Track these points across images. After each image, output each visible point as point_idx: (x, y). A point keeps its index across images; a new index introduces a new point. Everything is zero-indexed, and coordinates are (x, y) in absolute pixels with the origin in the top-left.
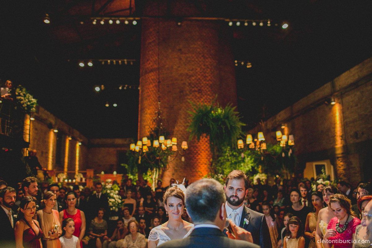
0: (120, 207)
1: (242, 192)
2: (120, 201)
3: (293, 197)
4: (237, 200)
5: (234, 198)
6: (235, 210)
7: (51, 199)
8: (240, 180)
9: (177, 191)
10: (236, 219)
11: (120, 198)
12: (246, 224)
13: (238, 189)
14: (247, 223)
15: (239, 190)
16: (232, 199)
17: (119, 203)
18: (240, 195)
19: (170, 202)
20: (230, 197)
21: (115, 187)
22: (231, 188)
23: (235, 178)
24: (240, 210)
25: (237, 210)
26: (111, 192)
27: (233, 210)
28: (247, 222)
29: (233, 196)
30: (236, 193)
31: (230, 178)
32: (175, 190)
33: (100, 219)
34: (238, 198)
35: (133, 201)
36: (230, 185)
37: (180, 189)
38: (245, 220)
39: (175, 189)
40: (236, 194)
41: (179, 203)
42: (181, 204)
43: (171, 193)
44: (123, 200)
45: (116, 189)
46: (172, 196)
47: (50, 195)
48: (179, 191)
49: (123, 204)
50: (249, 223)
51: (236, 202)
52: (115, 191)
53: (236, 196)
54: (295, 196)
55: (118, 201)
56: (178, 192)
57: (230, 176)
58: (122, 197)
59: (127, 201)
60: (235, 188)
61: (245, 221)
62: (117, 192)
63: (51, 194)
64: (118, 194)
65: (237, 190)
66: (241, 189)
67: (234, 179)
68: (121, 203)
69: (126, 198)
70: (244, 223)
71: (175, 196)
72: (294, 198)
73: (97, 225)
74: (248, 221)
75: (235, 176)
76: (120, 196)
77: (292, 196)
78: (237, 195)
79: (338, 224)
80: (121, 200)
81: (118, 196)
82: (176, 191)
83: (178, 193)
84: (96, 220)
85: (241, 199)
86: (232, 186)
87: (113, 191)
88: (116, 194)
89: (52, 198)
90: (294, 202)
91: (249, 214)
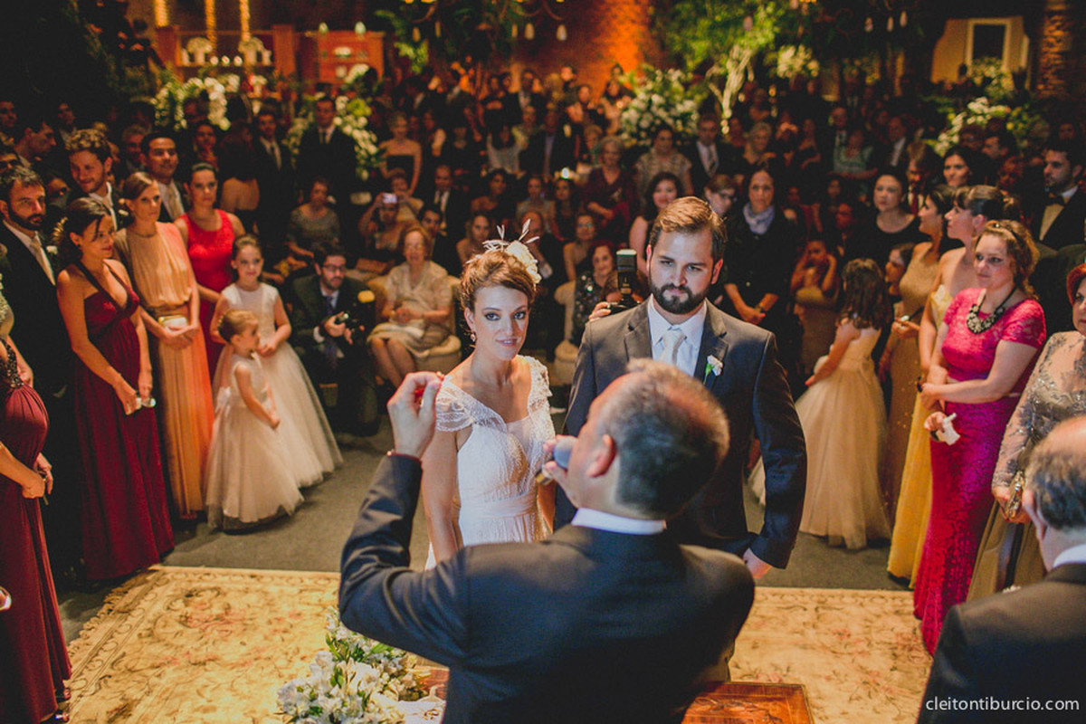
0: (375, 165)
1: (700, 274)
2: (373, 150)
3: (884, 193)
4: (683, 298)
5: (676, 293)
6: (677, 326)
7: (145, 200)
8: (697, 235)
9: (509, 267)
10: (679, 355)
11: (374, 138)
12: (712, 371)
13: (692, 266)
14: (717, 372)
15: (693, 268)
16: (668, 295)
17: (370, 156)
18: (696, 283)
19: (487, 306)
20: (664, 289)
21: (357, 106)
22: (668, 261)
23: (679, 228)
24: (692, 326)
25: (682, 326)
26: (345, 123)
27: (669, 326)
28: (716, 367)
29: (671, 287)
30: (683, 278)
31: (664, 226)
32: (502, 263)
33: (315, 209)
34: (689, 292)
35: (411, 148)
36: (662, 253)
37: (517, 261)
38: (711, 359)
39: (501, 260)
40: (681, 281)
41: (517, 307)
42: (523, 309)
43: (490, 273)
44: (383, 145)
45: (359, 112)
46: (494, 284)
47: (141, 186)
48: (516, 268)
49: (384, 156)
50: (722, 369)
51: (681, 304)
52: (356, 118)
53: (682, 288)
54: (890, 190)
55: (367, 151)
56: (513, 271)
57: (665, 221)
58: (378, 137)
59: (395, 148)
60: (682, 260)
61: (709, 362)
62: (363, 121)
63: (142, 182)
64: (367, 128)
65: (686, 267)
66: (700, 264)
67: (678, 231)
68: (378, 155)
69: (389, 136)
70: (708, 371)
71: (506, 284)
72: (885, 197)
73: (307, 227)
74: (721, 364)
75: (681, 224)
76: (374, 132)
77: (881, 189)
78: (686, 281)
79: (976, 309)
80: (376, 144)
81: (366, 134)
82: (506, 266)
83: (515, 273)
84: (305, 211)
85: (698, 296)
86: (671, 255)
87: (350, 118)
88: (358, 129)
89: (146, 194)
90: (882, 208)
91: (722, 335)
